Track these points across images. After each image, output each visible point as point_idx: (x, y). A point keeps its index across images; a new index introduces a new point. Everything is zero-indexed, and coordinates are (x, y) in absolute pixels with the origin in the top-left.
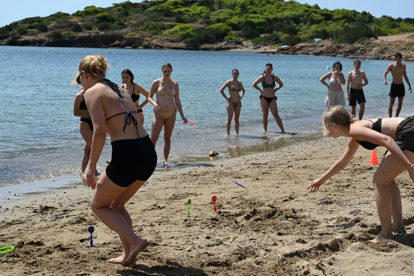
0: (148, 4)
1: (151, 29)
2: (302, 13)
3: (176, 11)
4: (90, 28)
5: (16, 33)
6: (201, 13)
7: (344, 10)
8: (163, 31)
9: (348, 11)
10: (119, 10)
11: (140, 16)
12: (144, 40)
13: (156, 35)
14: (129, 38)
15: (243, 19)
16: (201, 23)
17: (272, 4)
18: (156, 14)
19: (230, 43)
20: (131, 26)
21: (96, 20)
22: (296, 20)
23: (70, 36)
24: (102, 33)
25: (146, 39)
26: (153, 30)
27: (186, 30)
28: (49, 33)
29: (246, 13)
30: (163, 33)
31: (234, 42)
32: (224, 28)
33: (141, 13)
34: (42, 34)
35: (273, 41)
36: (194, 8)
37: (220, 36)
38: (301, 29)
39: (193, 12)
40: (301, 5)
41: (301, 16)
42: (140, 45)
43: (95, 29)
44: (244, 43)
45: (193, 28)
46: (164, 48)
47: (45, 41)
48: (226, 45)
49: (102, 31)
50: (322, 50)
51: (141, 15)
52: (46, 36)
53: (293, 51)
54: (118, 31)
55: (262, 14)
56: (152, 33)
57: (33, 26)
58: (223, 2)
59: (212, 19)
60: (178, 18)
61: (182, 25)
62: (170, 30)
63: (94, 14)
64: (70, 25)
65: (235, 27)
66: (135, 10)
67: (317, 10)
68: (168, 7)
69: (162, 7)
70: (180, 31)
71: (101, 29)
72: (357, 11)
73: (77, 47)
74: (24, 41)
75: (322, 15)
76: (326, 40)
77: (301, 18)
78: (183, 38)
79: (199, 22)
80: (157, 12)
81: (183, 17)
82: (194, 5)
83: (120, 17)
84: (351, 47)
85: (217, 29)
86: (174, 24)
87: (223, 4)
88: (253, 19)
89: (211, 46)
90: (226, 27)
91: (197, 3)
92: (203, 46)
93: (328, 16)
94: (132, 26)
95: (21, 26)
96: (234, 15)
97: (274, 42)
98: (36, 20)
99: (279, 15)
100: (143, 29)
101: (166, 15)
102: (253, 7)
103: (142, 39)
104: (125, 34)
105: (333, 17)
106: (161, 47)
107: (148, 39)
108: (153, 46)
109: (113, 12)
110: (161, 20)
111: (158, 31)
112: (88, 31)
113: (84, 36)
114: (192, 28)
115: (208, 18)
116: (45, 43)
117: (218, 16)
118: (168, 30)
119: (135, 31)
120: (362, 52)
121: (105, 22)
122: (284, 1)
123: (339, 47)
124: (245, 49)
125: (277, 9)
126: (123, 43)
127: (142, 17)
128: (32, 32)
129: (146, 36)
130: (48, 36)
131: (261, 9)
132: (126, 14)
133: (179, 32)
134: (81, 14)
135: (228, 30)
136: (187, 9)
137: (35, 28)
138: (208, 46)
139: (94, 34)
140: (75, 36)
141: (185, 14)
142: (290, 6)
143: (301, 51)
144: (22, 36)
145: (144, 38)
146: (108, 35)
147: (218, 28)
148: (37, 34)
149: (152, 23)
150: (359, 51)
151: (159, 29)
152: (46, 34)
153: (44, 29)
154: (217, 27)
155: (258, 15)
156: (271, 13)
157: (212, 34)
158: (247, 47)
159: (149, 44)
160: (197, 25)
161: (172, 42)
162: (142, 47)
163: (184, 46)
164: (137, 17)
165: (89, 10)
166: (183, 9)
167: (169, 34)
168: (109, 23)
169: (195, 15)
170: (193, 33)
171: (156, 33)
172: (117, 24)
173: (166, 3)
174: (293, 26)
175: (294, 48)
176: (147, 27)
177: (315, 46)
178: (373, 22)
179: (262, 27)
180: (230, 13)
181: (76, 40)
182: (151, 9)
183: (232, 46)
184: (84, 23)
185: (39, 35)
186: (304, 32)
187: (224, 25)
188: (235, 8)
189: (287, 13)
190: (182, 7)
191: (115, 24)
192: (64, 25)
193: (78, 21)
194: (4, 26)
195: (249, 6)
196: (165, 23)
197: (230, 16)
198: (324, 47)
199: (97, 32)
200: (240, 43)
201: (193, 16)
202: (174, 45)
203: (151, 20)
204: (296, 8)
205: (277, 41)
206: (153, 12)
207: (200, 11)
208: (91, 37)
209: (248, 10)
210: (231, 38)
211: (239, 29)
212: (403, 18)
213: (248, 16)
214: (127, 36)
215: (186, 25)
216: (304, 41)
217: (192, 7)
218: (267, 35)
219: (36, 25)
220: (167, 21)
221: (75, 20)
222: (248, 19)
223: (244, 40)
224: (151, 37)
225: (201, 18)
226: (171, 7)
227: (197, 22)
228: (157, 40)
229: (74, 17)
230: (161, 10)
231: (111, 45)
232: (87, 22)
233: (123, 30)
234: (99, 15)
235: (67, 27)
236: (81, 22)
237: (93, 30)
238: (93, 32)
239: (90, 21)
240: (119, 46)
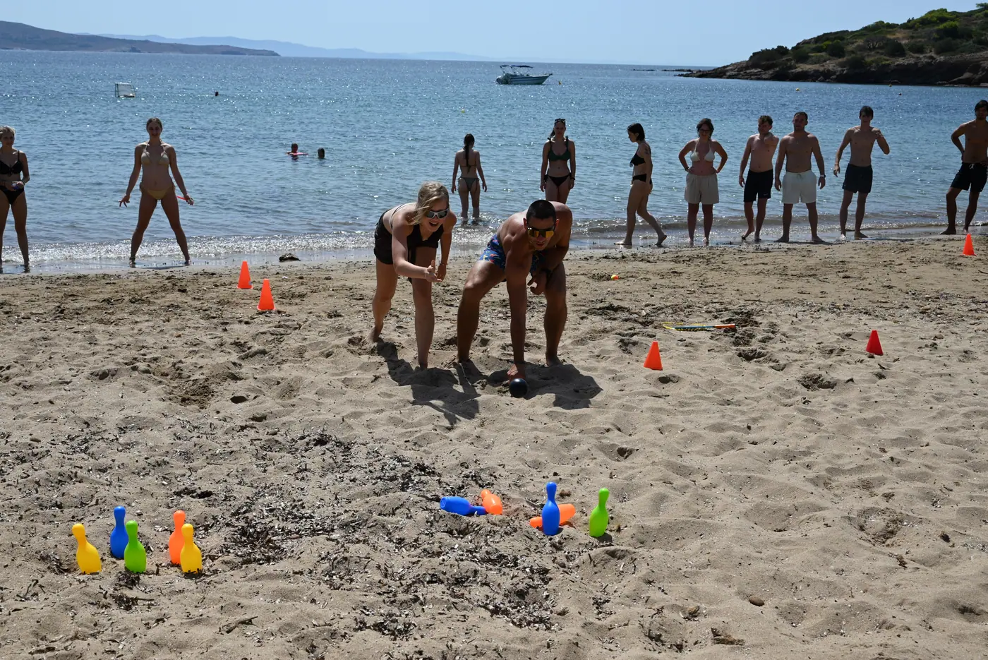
4: (920, 50)
5: (790, 60)
21: (935, 35)
23: (880, 64)
24: (941, 58)
28: (845, 59)
34: (832, 62)
43: (931, 51)
47: (834, 73)
49: (942, 55)
52: (837, 65)
54: (973, 54)
57: (822, 47)
64: (886, 44)
71: (938, 53)
83: (984, 29)
98: (833, 37)
104: (983, 61)
109: (976, 20)
112: (916, 55)
113: (906, 64)
116: (834, 77)
121: (950, 39)
126: (980, 75)
128: (816, 57)
130: (842, 65)
134: (915, 24)
137: (825, 50)
139: (925, 61)
140: (889, 65)
144: (799, 65)
146: (951, 61)
148: (825, 61)
152: (840, 60)
153: (837, 52)
168: (958, 41)
172: (974, 42)
181: (889, 71)
184: (913, 41)
185: (828, 62)
191: (971, 42)
192: (875, 43)
193: (903, 38)
194: (776, 47)
199: (931, 57)
208: (919, 65)
219: (829, 46)
221: (899, 35)
229: (899, 30)
231: (955, 80)
232: (919, 40)
233: (982, 54)
234: (941, 26)
235: (879, 48)
236: (908, 39)
237: (926, 53)
238: (923, 58)
239: (924, 37)
240: (968, 83)
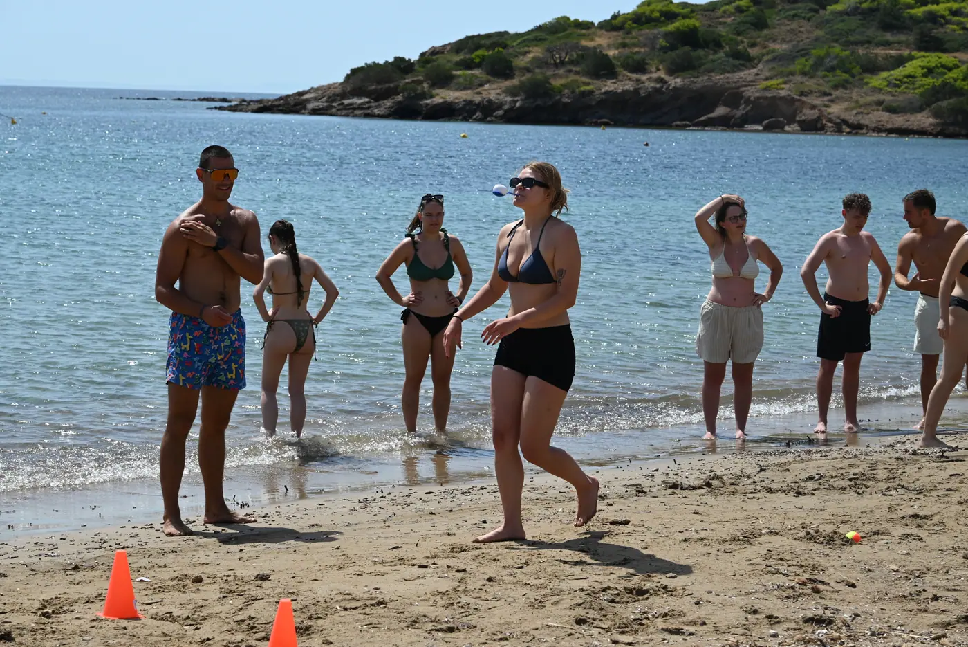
1: (832, 69)
3: (919, 12)
4: (639, 67)
5: (420, 82)
8: (869, 76)
10: (740, 10)
11: (802, 29)
12: (804, 103)
13: (845, 88)
14: (759, 98)
18: (854, 22)
20: (768, 61)
21: (662, 42)
23: (577, 90)
24: (676, 82)
25: (810, 100)
26: (838, 72)
27: (945, 74)
28: (515, 82)
30: (867, 83)
33: (809, 20)
34: (495, 86)
42: (791, 121)
43: (658, 69)
46: (864, 131)
47: (500, 106)
49: (678, 77)
51: (807, 26)
52: (503, 92)
54: (728, 75)
56: (831, 84)
57: (472, 60)
60: (923, 35)
61: (933, 59)
62: (892, 72)
63: (663, 22)
64: (582, 56)
66: (788, 10)
70: (925, 75)
71: (671, 72)
73: (597, 125)
74: (438, 105)
78: (930, 99)
80: (859, 17)
81: (941, 30)
83: (739, 34)
86: (906, 53)
94: (774, 59)
95: (441, 59)
98: (488, 42)
100: (808, 68)
101: (887, 27)
103: (799, 100)
104: (746, 86)
107: (818, 102)
108: (830, 125)
109: (722, 17)
110: (869, 42)
111: (853, 76)
112: (634, 76)
113: (619, 91)
114: (963, 68)
116: (501, 112)
118: (885, 74)
119: (781, 74)
121: (687, 48)
126: (740, 112)
127: (808, 32)
128: (465, 77)
129: (811, 92)
130: (512, 92)
132: (760, 24)
133: (921, 81)
134: (624, 23)
137: (478, 66)
139: (651, 85)
140: (591, 92)
141: (948, 22)
144: (435, 92)
145: (804, 99)
146: (693, 87)
148: (481, 85)
149: (837, 49)
151: (857, 70)
152: (508, 83)
153: (501, 69)
159: (819, 118)
161: (892, 110)
162: (795, 127)
163: (931, 125)
164: (792, 31)
165: (648, 13)
166: (943, 7)
167: (888, 86)
168: (701, 52)
170: (963, 83)
171: (846, 81)
172: (727, 55)
176: (819, 63)
181: (593, 103)
182: (838, 6)
184: (627, 51)
185: (486, 86)
191: (721, 54)
192: (563, 55)
193: (609, 46)
194: (391, 59)
196: (880, 51)
199: (661, 80)
202: (899, 121)
203: (836, 41)
206: (845, 17)
208: (642, 93)
214: (751, 92)
215: (947, 58)
219: (483, 58)
220: (887, 44)
221: (601, 41)
224: (830, 95)
228: (846, 105)
229: (600, 32)
230: (873, 11)
231: (703, 118)
232: (636, 49)
233: (742, 74)
234: (671, 27)
235: (572, 62)
236: (617, 48)
237: (651, 72)
238: (648, 81)
239: (645, 45)
240: (726, 123)
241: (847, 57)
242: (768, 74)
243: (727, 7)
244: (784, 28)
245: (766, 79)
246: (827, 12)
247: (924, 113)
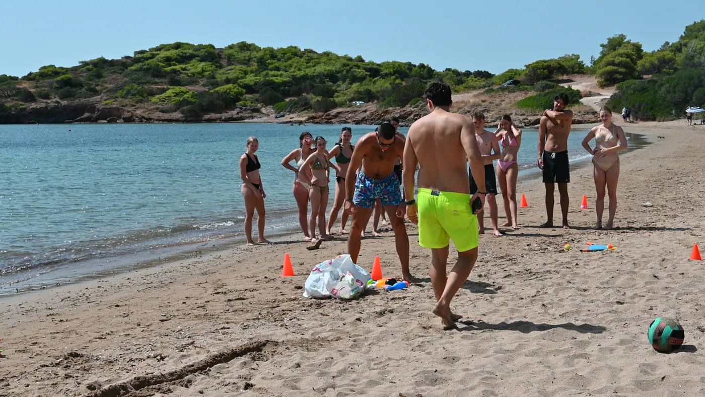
0: (129, 61)
1: (134, 95)
2: (340, 68)
3: (168, 69)
4: (46, 96)
6: (203, 71)
7: (395, 62)
8: (151, 97)
9: (400, 64)
10: (89, 70)
11: (118, 78)
12: (124, 110)
13: (142, 103)
14: (103, 108)
15: (260, 78)
16: (204, 86)
17: (300, 57)
18: (141, 74)
19: (244, 111)
20: (105, 92)
21: (56, 85)
22: (333, 77)
23: (18, 108)
24: (64, 102)
25: (126, 108)
26: (137, 96)
27: (183, 95)
29: (265, 69)
30: (150, 101)
31: (249, 109)
32: (235, 90)
33: (120, 73)
35: (301, 106)
36: (193, 65)
37: (229, 102)
38: (338, 89)
39: (193, 70)
40: (338, 57)
41: (338, 72)
42: (119, 118)
43: (55, 97)
44: (263, 110)
45: (193, 93)
46: (152, 121)
48: (238, 113)
49: (65, 100)
50: (365, 117)
51: (120, 76)
53: (326, 119)
54: (87, 99)
55: (286, 71)
56: (134, 101)
58: (234, 56)
59: (219, 79)
60: (171, 79)
61: (177, 89)
62: (161, 95)
63: (53, 76)
64: (18, 92)
65: (249, 89)
66: (111, 69)
67: (359, 64)
68: (158, 64)
69: (148, 64)
70: (175, 96)
71: (62, 98)
72: (413, 63)
73: (29, 123)
75: (367, 70)
76: (371, 103)
77: (339, 75)
78: (179, 106)
79: (202, 83)
80: (143, 72)
81: (179, 77)
82: (194, 60)
83: (90, 80)
84: (401, 111)
85: (225, 92)
86: (166, 87)
87: (234, 58)
88: (274, 78)
89: (218, 115)
90: (238, 89)
91: (198, 58)
92: (207, 117)
93: (374, 71)
94: (108, 91)
96: (249, 73)
97: (303, 108)
99: (310, 72)
100: (123, 95)
101: (155, 76)
102: (274, 61)
103: (122, 109)
104: (96, 103)
105: (381, 73)
106: (149, 120)
107: (130, 109)
108: (137, 119)
109: (81, 73)
110: (149, 83)
111: (144, 98)
112: (44, 101)
113: (38, 108)
114: (191, 92)
115: (214, 77)
117: (227, 75)
118: (157, 96)
119: (112, 98)
120: (415, 118)
121: (68, 88)
122: (316, 53)
123: (386, 112)
124: (265, 118)
125: (307, 63)
126: (95, 115)
127: (121, 79)
129: (127, 105)
131: (285, 64)
132: (99, 76)
134: (35, 77)
135: (241, 94)
136: (183, 66)
138: (213, 115)
139: (52, 105)
140: (25, 109)
141: (181, 73)
142: (324, 59)
143: (337, 119)
145: (124, 108)
146: (73, 105)
147: (227, 91)
149: (136, 86)
150: (412, 116)
151: (145, 95)
154: (225, 89)
155: (281, 72)
156: (299, 70)
157: (218, 99)
158: (268, 115)
159: (132, 116)
160: (199, 88)
161: (163, 111)
162: (122, 120)
163: (181, 117)
164: (113, 79)
165: (46, 72)
166: (178, 67)
167: (160, 101)
168: (74, 89)
169: (196, 74)
170: (191, 99)
171: (141, 100)
172: (86, 90)
173: (155, 59)
174: (328, 85)
175: (328, 115)
176: (128, 92)
177: (355, 112)
178: (433, 77)
179: (287, 88)
180: (243, 71)
181: (27, 114)
182: (133, 68)
183: (247, 115)
184: (39, 90)
186: (343, 93)
187: (235, 87)
188: (250, 63)
189: (320, 69)
190: (177, 64)
191: (84, 89)
192: (9, 92)
193: (30, 87)
195: (269, 61)
196: (154, 86)
197: (243, 75)
198: (368, 113)
199: (57, 102)
200: (258, 111)
201: (192, 76)
202: (167, 116)
203: (134, 82)
204: (332, 61)
205: (306, 106)
206: (136, 72)
207: (202, 68)
208: (49, 109)
209: (268, 66)
210: (245, 104)
211: (256, 92)
212: (472, 71)
213: (267, 74)
214: (100, 106)
215: (183, 89)
216: (341, 105)
217: (191, 64)
218: (292, 98)
220: (156, 83)
221: (26, 85)
222: (267, 78)
223: (262, 107)
224: (135, 106)
225: (203, 79)
226: (161, 64)
227: (198, 83)
228: (142, 110)
229: (24, 81)
230: (147, 69)
231: (78, 118)
232: (43, 89)
233: (94, 98)
234: (59, 78)
235: (13, 95)
236: (34, 88)
237: (52, 99)
238: (52, 102)
239: (47, 87)
240: (89, 120)
241: (140, 89)
242: (105, 98)
243: (83, 69)
244: (110, 78)
245: (106, 100)
246: (128, 70)
247: (177, 113)
